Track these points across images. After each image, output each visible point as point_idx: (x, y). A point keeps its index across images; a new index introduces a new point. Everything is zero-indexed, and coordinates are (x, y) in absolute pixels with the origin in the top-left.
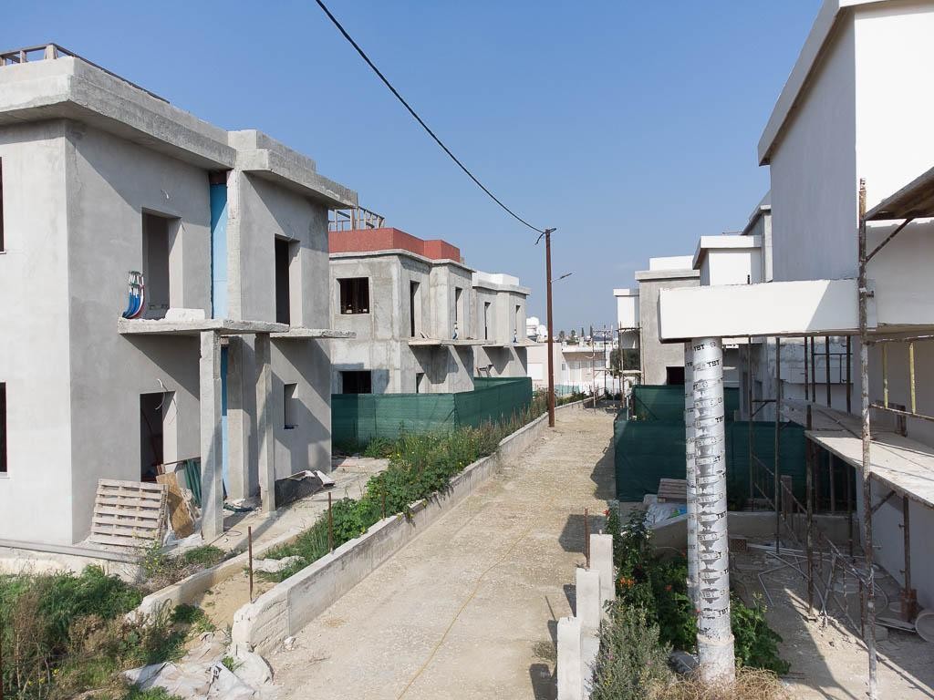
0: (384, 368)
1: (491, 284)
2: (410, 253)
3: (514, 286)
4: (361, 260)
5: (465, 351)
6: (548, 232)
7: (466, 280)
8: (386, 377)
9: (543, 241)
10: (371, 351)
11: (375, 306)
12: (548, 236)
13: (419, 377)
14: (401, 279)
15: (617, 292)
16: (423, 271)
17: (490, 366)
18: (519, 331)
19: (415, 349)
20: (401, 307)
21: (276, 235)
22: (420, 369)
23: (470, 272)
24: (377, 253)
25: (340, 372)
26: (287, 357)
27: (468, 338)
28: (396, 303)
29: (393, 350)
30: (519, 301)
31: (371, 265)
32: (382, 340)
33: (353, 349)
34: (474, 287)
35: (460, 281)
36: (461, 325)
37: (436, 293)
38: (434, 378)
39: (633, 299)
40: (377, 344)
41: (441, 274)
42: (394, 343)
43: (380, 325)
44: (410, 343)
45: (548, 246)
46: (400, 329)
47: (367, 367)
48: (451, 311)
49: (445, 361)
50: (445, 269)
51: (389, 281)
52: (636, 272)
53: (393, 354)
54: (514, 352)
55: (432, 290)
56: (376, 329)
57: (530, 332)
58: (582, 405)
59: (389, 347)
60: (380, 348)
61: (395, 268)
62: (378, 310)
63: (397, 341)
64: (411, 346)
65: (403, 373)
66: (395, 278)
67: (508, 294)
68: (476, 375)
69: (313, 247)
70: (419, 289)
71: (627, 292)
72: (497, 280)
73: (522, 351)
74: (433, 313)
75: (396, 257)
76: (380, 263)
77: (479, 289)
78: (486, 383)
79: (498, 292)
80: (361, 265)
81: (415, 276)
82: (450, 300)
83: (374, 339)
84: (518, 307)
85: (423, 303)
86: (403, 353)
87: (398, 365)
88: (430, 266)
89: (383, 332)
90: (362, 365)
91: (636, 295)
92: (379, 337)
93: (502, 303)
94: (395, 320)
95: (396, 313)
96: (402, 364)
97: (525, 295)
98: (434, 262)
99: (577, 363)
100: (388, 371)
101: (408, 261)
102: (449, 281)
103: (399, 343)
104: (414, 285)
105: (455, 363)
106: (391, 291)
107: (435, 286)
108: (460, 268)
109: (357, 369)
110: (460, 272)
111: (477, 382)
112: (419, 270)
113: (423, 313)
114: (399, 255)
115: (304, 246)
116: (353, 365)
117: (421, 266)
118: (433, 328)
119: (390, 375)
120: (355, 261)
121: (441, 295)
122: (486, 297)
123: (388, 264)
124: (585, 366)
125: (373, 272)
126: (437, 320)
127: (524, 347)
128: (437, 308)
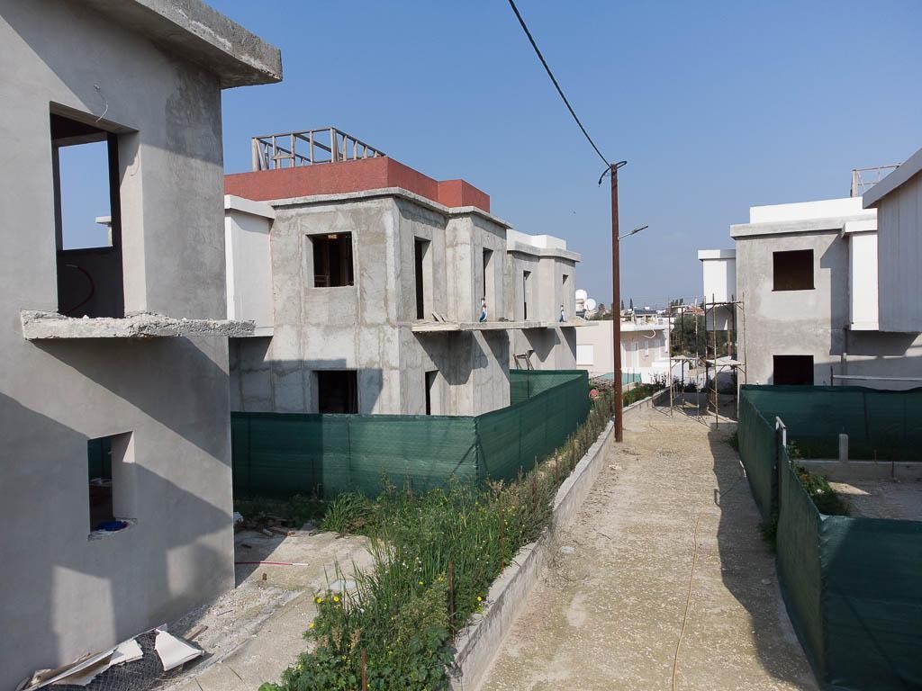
0: (376, 367)
1: (532, 248)
2: (412, 195)
3: (560, 250)
4: (339, 206)
5: (498, 339)
6: (614, 168)
7: (498, 239)
8: (377, 380)
9: (608, 179)
10: (357, 342)
11: (362, 275)
12: (614, 174)
13: (429, 377)
14: (399, 234)
15: (702, 254)
16: (436, 224)
17: (531, 352)
18: (567, 307)
19: (424, 338)
20: (400, 275)
21: (53, 105)
22: (430, 366)
23: (504, 227)
24: (362, 194)
25: (314, 371)
26: (97, 378)
27: (502, 320)
28: (391, 271)
29: (389, 340)
30: (567, 269)
31: (355, 213)
32: (372, 325)
33: (331, 338)
34: (509, 252)
35: (489, 239)
36: (491, 300)
37: (454, 256)
38: (452, 376)
39: (724, 263)
40: (365, 331)
41: (462, 228)
42: (388, 329)
43: (369, 302)
44: (415, 329)
45: (614, 187)
46: (398, 310)
47: (350, 365)
48: (476, 281)
49: (469, 352)
50: (467, 221)
51: (380, 236)
52: (732, 226)
53: (387, 345)
54: (560, 334)
55: (450, 252)
56: (364, 309)
57: (578, 308)
58: (651, 403)
59: (382, 335)
60: (369, 336)
61: (389, 216)
62: (366, 282)
63: (394, 327)
64: (417, 334)
65: (403, 373)
66: (390, 231)
67: (553, 260)
68: (512, 366)
69: (177, 146)
70: (429, 250)
71: (716, 254)
72: (539, 243)
73: (570, 332)
74: (450, 284)
75: (391, 200)
76: (367, 210)
77: (517, 254)
78: (526, 377)
79: (539, 258)
80: (340, 214)
81: (423, 230)
82: (474, 265)
83: (361, 323)
84: (565, 277)
85: (435, 271)
86: (403, 344)
87: (396, 363)
88: (446, 217)
89: (373, 314)
90: (343, 361)
91: (730, 258)
92: (368, 321)
93: (545, 271)
94: (390, 296)
95: (392, 284)
96: (401, 360)
97: (574, 262)
98: (451, 210)
99: (633, 344)
100: (380, 371)
101: (411, 208)
102: (472, 239)
103: (397, 330)
104: (420, 245)
105: (482, 355)
106: (384, 252)
107: (454, 245)
108: (489, 220)
109: (338, 368)
110: (489, 225)
111: (514, 376)
112: (429, 222)
113: (436, 283)
114: (396, 197)
115: (154, 143)
116: (330, 362)
117: (433, 217)
118: (451, 305)
119: (385, 376)
120: (331, 208)
121: (462, 259)
122: (526, 265)
123: (380, 211)
124: (642, 347)
125: (358, 224)
126: (458, 296)
127: (573, 328)
128: (456, 278)
